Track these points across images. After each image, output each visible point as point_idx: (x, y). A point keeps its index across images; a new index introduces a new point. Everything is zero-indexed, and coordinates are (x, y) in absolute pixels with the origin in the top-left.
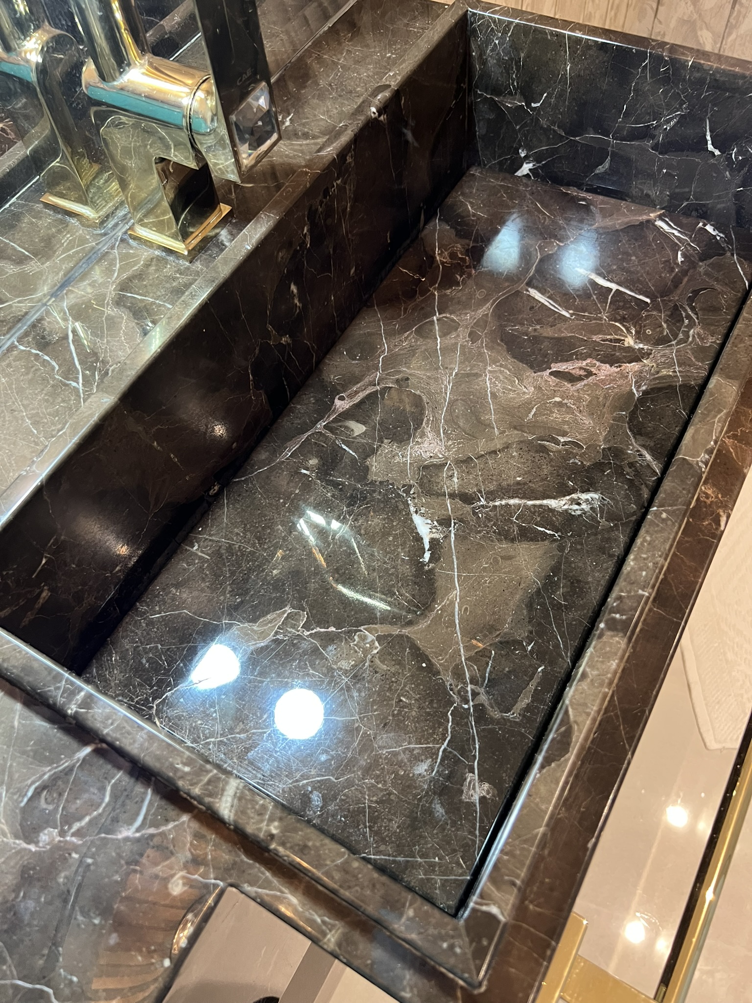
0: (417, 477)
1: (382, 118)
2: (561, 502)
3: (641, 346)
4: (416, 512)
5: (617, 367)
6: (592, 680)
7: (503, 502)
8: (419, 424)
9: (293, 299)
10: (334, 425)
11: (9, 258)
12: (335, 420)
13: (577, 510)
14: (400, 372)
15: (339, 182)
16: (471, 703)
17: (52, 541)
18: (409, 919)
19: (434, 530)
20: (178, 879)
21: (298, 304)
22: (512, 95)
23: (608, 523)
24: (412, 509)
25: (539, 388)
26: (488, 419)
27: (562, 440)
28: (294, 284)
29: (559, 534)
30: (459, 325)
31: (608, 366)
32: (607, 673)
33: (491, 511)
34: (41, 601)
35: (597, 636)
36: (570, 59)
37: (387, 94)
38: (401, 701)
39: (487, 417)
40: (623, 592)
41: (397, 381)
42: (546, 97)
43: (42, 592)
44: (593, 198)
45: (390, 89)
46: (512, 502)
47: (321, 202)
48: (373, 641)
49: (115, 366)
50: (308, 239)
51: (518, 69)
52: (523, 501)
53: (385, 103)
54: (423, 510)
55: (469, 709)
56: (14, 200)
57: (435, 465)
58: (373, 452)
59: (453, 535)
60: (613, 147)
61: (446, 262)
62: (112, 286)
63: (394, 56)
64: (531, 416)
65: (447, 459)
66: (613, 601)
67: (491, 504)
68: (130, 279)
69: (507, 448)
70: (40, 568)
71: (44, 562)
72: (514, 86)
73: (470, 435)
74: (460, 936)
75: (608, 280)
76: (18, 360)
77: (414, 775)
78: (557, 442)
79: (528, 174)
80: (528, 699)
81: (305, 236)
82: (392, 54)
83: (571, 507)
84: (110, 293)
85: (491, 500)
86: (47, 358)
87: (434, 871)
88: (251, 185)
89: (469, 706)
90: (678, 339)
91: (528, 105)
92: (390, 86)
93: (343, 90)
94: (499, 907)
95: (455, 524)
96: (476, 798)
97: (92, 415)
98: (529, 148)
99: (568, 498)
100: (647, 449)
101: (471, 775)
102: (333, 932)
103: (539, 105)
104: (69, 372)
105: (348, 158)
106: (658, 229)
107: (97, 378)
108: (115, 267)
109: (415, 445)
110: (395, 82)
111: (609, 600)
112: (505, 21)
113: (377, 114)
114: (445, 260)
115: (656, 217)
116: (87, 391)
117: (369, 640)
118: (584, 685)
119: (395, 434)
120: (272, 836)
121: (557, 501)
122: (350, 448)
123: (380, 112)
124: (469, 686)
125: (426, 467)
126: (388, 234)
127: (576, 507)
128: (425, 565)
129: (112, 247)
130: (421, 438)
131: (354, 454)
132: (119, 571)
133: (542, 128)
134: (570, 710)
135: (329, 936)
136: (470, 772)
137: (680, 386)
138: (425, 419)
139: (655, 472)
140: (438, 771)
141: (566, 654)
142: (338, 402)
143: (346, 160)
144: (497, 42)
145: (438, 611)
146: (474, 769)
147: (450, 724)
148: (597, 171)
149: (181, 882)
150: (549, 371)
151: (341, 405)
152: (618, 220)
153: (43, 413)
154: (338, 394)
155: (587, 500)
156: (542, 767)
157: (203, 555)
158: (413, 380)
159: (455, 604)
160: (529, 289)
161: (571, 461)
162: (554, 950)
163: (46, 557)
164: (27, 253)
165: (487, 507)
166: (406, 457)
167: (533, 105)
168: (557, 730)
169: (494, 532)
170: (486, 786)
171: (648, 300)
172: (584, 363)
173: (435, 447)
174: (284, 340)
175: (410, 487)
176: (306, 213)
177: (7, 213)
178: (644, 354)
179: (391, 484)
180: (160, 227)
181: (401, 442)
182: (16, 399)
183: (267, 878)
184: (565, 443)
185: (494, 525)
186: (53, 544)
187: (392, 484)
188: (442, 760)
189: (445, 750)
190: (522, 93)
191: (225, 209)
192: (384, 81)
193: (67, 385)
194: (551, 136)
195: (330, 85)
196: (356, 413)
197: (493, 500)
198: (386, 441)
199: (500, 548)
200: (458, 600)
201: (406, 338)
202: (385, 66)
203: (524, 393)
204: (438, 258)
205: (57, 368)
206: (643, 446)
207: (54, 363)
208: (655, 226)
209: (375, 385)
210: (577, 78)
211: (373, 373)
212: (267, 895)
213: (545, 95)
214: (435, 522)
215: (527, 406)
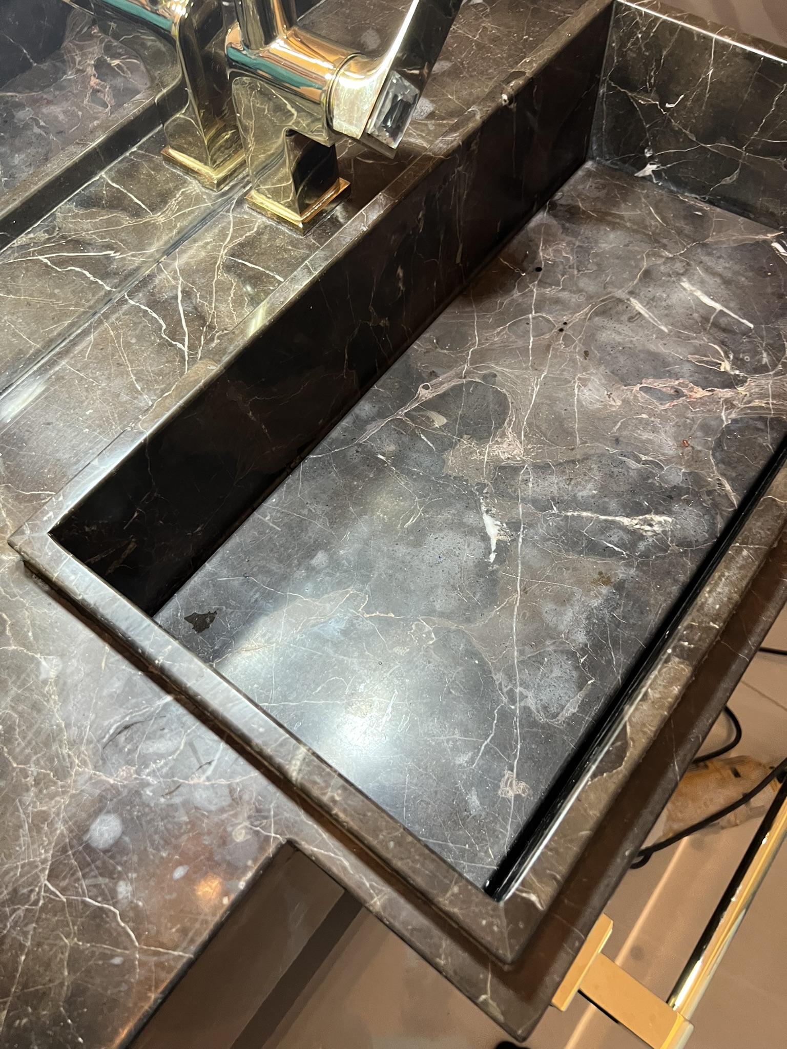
0: (492, 476)
1: (513, 106)
2: (634, 521)
3: (737, 372)
4: (487, 512)
5: (709, 391)
6: (653, 702)
7: (576, 514)
8: (500, 425)
9: (398, 283)
10: (414, 413)
11: (124, 209)
12: (417, 409)
13: (648, 531)
14: (488, 367)
15: (460, 168)
16: (518, 705)
17: (146, 497)
18: (453, 895)
19: (502, 532)
20: (242, 828)
21: (402, 288)
22: (647, 92)
23: (677, 548)
24: (484, 508)
25: (626, 401)
26: (572, 427)
27: (644, 458)
28: (402, 268)
29: (628, 552)
30: (554, 326)
31: (700, 389)
32: (668, 697)
33: (562, 520)
34: (127, 552)
35: (663, 660)
36: (714, 63)
37: (521, 82)
38: (451, 693)
39: (571, 425)
40: (694, 622)
41: (484, 377)
42: (682, 99)
43: (129, 543)
44: (711, 210)
45: (523, 77)
46: (584, 514)
47: (440, 188)
48: (429, 633)
49: (221, 332)
50: (421, 225)
51: (658, 66)
52: (596, 515)
53: (518, 90)
54: (494, 511)
55: (516, 709)
56: (134, 149)
57: (511, 467)
58: (452, 445)
59: (520, 540)
60: (744, 159)
61: (549, 260)
62: (224, 250)
63: (531, 39)
64: (615, 429)
65: (524, 462)
66: (683, 629)
67: (563, 513)
68: (241, 245)
69: (587, 459)
70: (131, 521)
71: (136, 515)
72: (650, 83)
73: (552, 442)
74: (499, 917)
75: (713, 299)
76: (127, 315)
77: (455, 765)
78: (638, 460)
79: (650, 175)
80: (575, 708)
81: (419, 220)
82: (530, 36)
83: (642, 527)
84: (222, 257)
85: (564, 510)
86: (154, 315)
87: (463, 856)
88: (371, 162)
89: (516, 707)
90: (776, 370)
91: (662, 105)
92: (524, 73)
93: (474, 70)
94: (538, 897)
95: (524, 528)
96: (511, 794)
97: (197, 381)
98: (656, 149)
99: (641, 517)
100: (727, 480)
101: (509, 772)
102: (379, 896)
103: (673, 106)
104: (175, 332)
105: (473, 145)
106: (774, 250)
107: (202, 342)
108: (229, 230)
109: (495, 444)
110: (531, 69)
111: (679, 627)
112: (652, 16)
113: (508, 101)
114: (548, 257)
115: (773, 238)
116: (191, 354)
117: (427, 630)
118: (645, 707)
119: (475, 430)
120: (334, 801)
121: (629, 520)
122: (428, 439)
123: (511, 99)
124: (518, 688)
125: (502, 468)
126: (499, 224)
127: (647, 528)
128: (489, 566)
129: (228, 211)
130: (500, 437)
131: (431, 445)
132: (200, 531)
133: (672, 130)
134: (628, 728)
135: (375, 899)
136: (509, 769)
137: (772, 419)
138: (508, 419)
139: (732, 503)
140: (478, 764)
141: (618, 671)
142: (421, 391)
143: (470, 147)
144: (640, 36)
145: (497, 611)
146: (513, 767)
147: (495, 722)
148: (723, 182)
149: (244, 831)
150: (639, 386)
151: (424, 394)
152: (733, 236)
153: (148, 371)
154: (423, 382)
155: (660, 523)
156: (594, 776)
157: (275, 526)
158: (499, 378)
159: (514, 608)
160: (631, 299)
161: (650, 481)
162: (582, 943)
163: (138, 511)
164: (143, 206)
165: (558, 516)
166: (484, 456)
167: (668, 105)
168: (613, 743)
169: (563, 542)
170: (523, 785)
171: (752, 326)
172: (677, 382)
173: (515, 449)
174: (383, 323)
175: (485, 485)
176: (424, 198)
177: (127, 162)
178: (739, 381)
179: (465, 481)
180: (276, 195)
181: (481, 439)
182: (122, 353)
183: (323, 839)
184: (645, 463)
185: (564, 535)
186: (147, 500)
187: (467, 481)
188: (484, 753)
189: (487, 745)
190: (657, 92)
191: (343, 184)
192: (518, 68)
193: (171, 345)
194: (681, 140)
195: (462, 64)
196: (439, 404)
197: (566, 510)
198: (465, 436)
199: (567, 559)
200: (518, 604)
201: (499, 333)
202: (520, 49)
203: (611, 406)
204: (541, 254)
205: (164, 327)
206: (723, 475)
207: (161, 321)
208: (771, 247)
209: (461, 378)
210: (718, 84)
211: (461, 365)
212: (322, 854)
213: (682, 96)
214: (505, 525)
215: (613, 418)
